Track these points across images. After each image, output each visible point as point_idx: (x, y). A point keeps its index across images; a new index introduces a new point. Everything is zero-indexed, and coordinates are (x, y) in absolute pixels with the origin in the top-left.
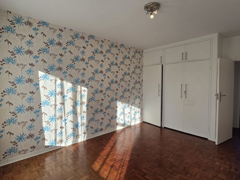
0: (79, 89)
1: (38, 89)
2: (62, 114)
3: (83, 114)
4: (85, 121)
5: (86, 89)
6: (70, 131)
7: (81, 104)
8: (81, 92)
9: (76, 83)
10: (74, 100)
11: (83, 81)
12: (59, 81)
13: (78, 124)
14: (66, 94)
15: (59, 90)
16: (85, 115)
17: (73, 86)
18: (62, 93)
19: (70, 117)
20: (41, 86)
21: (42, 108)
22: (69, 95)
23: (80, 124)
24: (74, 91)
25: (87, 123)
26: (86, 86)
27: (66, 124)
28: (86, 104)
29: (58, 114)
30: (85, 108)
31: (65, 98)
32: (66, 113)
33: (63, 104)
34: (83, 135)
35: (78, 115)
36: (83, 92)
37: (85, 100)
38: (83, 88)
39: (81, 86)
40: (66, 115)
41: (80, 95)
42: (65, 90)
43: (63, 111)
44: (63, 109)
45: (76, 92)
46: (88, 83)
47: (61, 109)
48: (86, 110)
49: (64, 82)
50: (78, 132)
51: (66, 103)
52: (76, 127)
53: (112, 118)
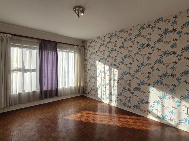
0: (113, 70)
1: (96, 69)
2: (104, 83)
3: (115, 88)
4: (116, 93)
5: (117, 71)
6: (108, 96)
7: (114, 80)
8: (114, 72)
9: (111, 66)
10: (110, 76)
11: (115, 65)
12: (103, 65)
13: (112, 93)
14: (106, 73)
15: (103, 70)
16: (116, 89)
17: (110, 68)
18: (104, 72)
19: (108, 87)
20: (97, 67)
21: (97, 78)
22: (108, 73)
23: (113, 94)
24: (110, 71)
25: (117, 95)
26: (117, 68)
27: (106, 90)
28: (117, 81)
29: (103, 83)
30: (116, 84)
31: (106, 75)
32: (106, 84)
33: (105, 78)
34: (115, 102)
35: (112, 87)
36: (115, 73)
37: (116, 78)
38: (115, 70)
39: (114, 68)
40: (106, 85)
41: (113, 74)
42: (106, 70)
43: (105, 83)
44: (105, 81)
45: (111, 72)
46: (118, 66)
47: (104, 81)
48: (117, 86)
49: (106, 66)
50: (112, 98)
51: (106, 77)
52: (111, 94)
53: (142, 101)
